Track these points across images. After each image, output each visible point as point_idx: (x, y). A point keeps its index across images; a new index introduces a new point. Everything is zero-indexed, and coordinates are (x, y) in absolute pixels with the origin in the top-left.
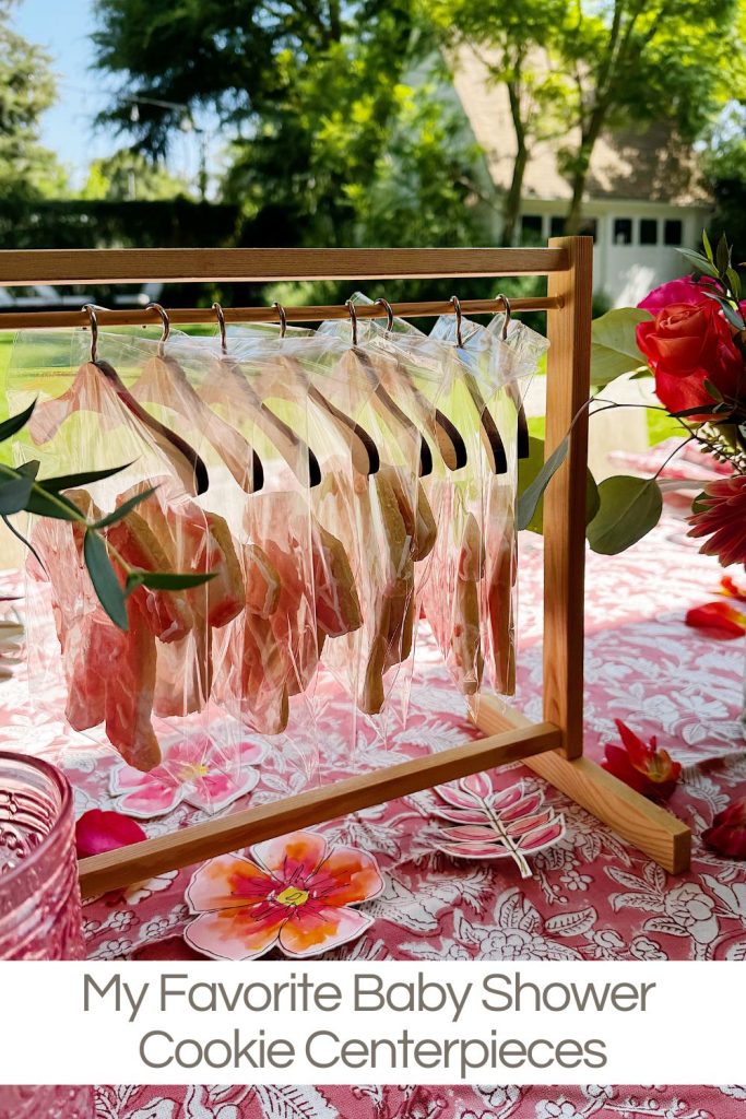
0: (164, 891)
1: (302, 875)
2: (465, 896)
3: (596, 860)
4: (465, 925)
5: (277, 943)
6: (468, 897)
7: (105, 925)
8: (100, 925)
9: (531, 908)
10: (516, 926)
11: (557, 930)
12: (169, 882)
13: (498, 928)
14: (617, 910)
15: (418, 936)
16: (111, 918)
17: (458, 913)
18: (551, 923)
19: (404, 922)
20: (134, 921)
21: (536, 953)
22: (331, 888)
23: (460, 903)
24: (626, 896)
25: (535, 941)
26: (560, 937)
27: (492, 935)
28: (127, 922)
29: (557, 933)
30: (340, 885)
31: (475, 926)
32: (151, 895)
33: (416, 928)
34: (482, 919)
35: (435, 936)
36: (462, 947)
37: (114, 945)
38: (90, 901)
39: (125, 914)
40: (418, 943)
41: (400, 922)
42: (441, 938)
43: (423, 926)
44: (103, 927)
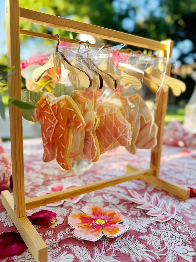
0: (61, 224)
1: (100, 216)
2: (152, 222)
3: (181, 212)
4: (154, 230)
5: (103, 234)
6: (153, 223)
7: (46, 234)
8: (44, 234)
9: (170, 225)
10: (168, 230)
11: (179, 230)
12: (63, 222)
13: (163, 230)
14: (193, 225)
15: (143, 234)
16: (47, 232)
17: (151, 227)
18: (177, 228)
19: (138, 230)
20: (55, 233)
21: (177, 237)
22: (110, 219)
23: (151, 224)
24: (193, 221)
25: (175, 233)
26: (181, 232)
27: (163, 232)
28: (53, 233)
29: (180, 231)
30: (112, 218)
31: (157, 230)
32: (58, 225)
33: (142, 232)
34: (158, 229)
35: (147, 234)
36: (156, 236)
37: (51, 240)
38: (39, 227)
39: (51, 231)
40: (143, 236)
41: (137, 230)
42: (149, 234)
43: (143, 231)
44: (45, 235)
